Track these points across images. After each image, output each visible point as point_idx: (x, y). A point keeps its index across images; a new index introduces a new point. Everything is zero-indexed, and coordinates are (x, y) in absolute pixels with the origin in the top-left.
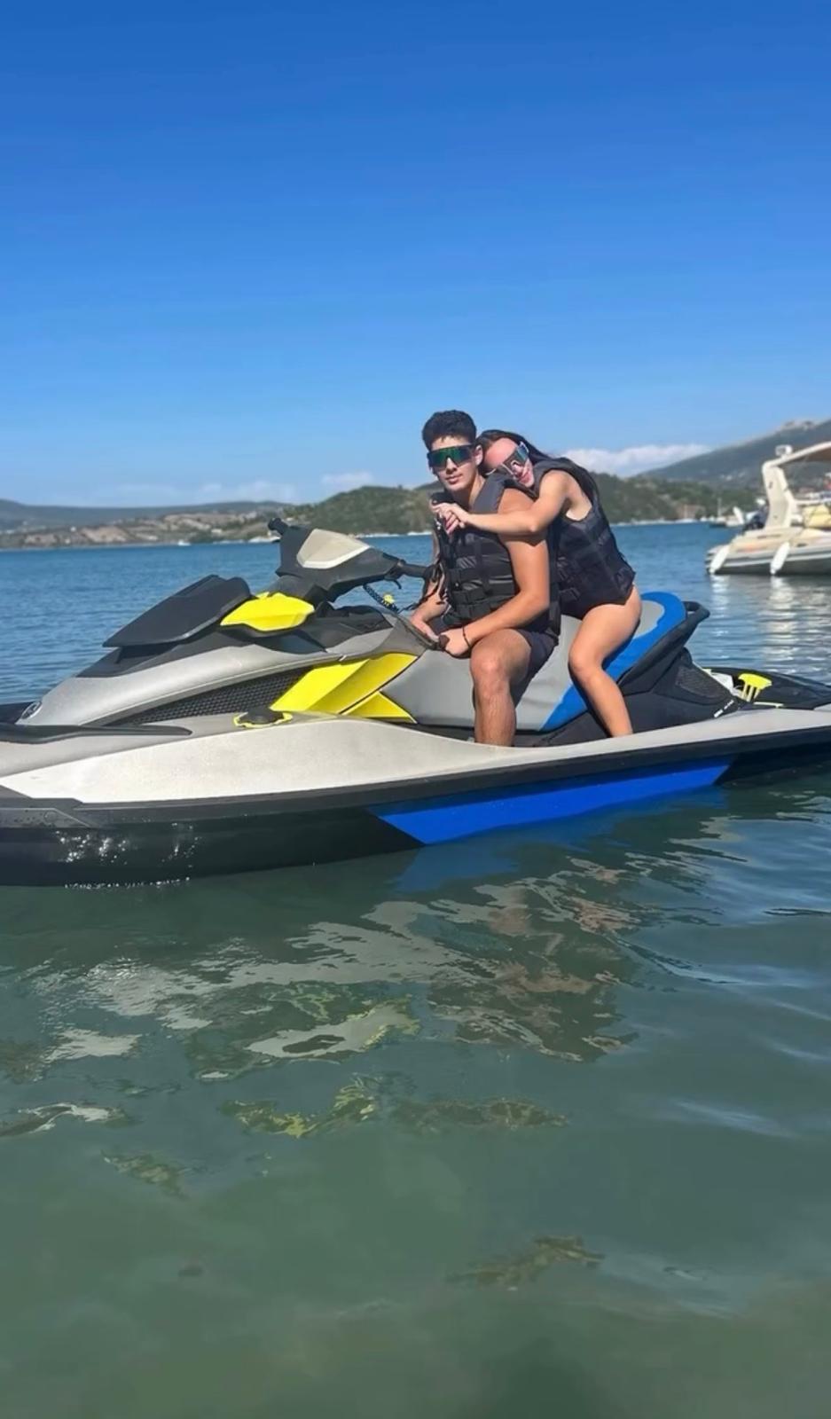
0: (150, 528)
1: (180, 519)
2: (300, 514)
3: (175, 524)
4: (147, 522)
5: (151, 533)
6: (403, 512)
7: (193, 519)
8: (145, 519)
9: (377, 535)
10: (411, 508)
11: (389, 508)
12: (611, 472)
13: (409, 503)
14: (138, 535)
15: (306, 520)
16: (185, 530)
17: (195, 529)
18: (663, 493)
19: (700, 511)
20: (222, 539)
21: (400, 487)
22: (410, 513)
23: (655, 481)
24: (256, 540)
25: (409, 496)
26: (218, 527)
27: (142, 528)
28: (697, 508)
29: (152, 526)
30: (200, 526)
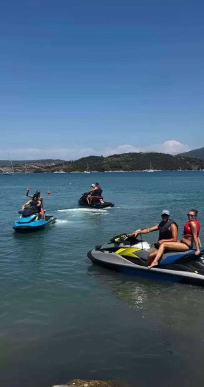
0: (20, 167)
1: (30, 164)
2: (69, 164)
3: (28, 166)
4: (19, 165)
5: (21, 169)
6: (103, 164)
7: (34, 165)
8: (19, 164)
9: (94, 172)
10: (106, 163)
11: (98, 163)
12: (170, 154)
13: (105, 162)
14: (16, 169)
15: (72, 166)
16: (31, 168)
17: (35, 168)
18: (187, 161)
19: (199, 167)
20: (44, 172)
21: (102, 156)
22: (105, 165)
23: (184, 157)
24: (56, 172)
25: (105, 160)
26: (43, 168)
27: (18, 167)
28: (198, 166)
29: (21, 166)
30: (36, 167)
